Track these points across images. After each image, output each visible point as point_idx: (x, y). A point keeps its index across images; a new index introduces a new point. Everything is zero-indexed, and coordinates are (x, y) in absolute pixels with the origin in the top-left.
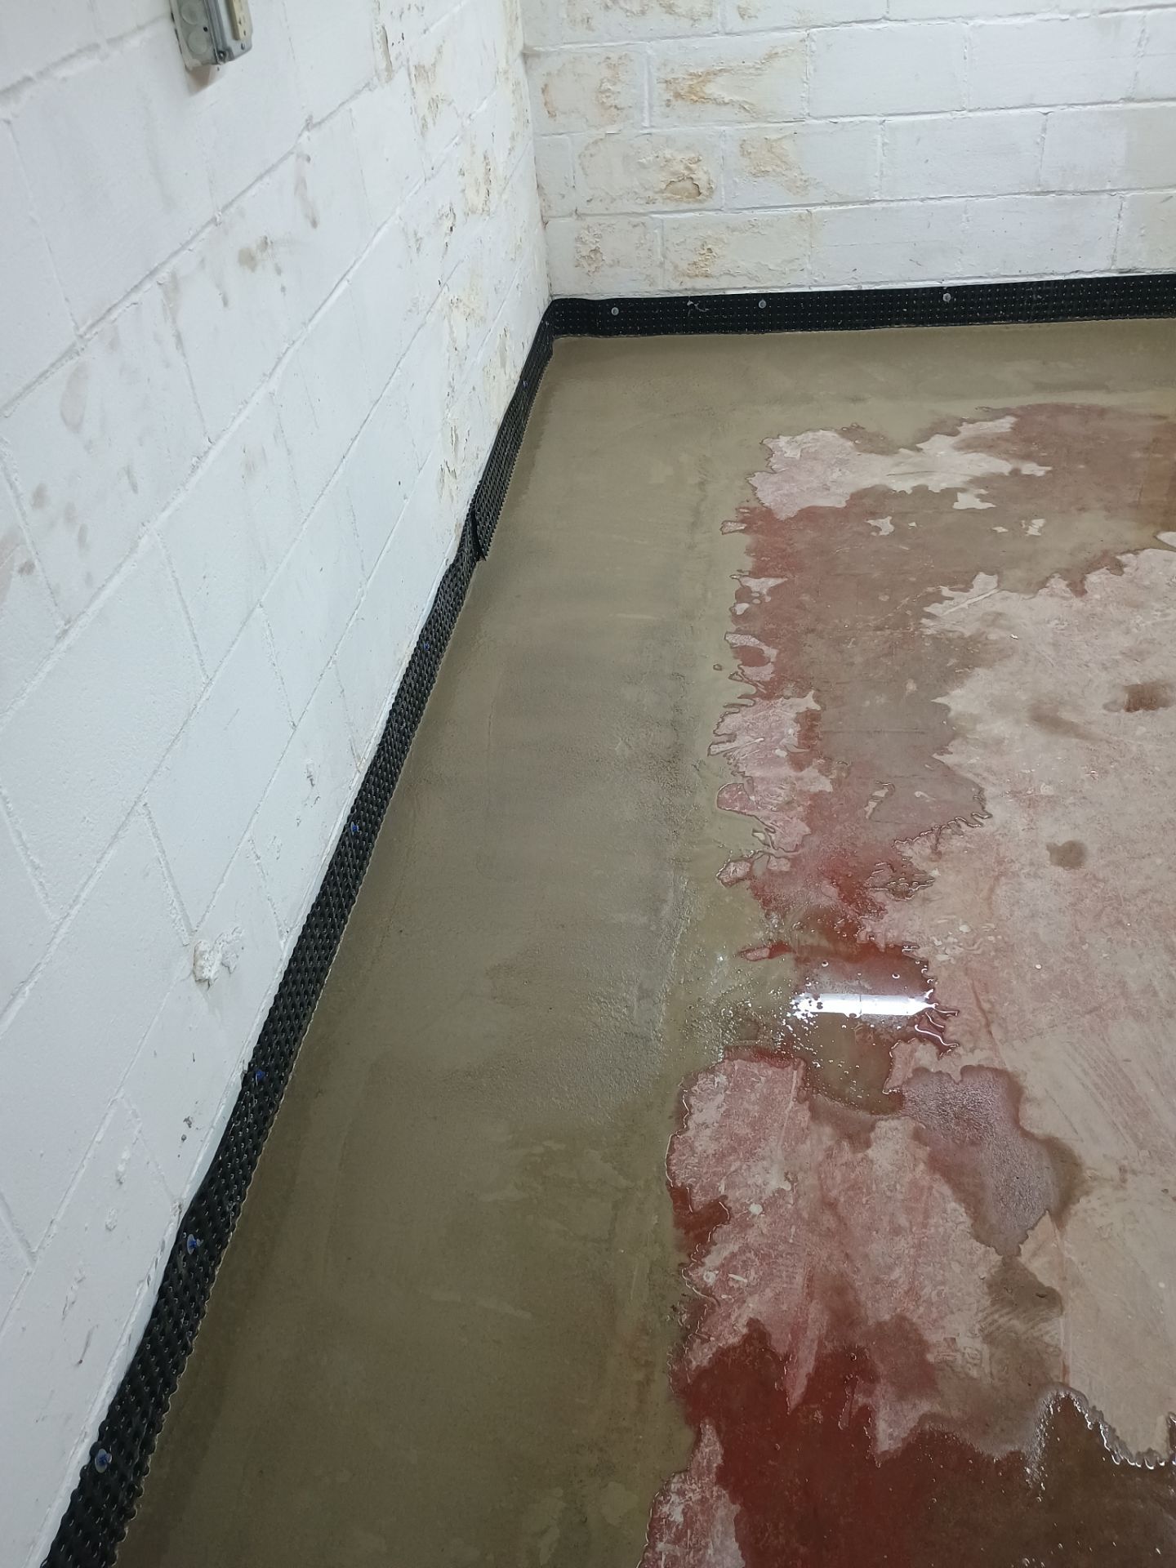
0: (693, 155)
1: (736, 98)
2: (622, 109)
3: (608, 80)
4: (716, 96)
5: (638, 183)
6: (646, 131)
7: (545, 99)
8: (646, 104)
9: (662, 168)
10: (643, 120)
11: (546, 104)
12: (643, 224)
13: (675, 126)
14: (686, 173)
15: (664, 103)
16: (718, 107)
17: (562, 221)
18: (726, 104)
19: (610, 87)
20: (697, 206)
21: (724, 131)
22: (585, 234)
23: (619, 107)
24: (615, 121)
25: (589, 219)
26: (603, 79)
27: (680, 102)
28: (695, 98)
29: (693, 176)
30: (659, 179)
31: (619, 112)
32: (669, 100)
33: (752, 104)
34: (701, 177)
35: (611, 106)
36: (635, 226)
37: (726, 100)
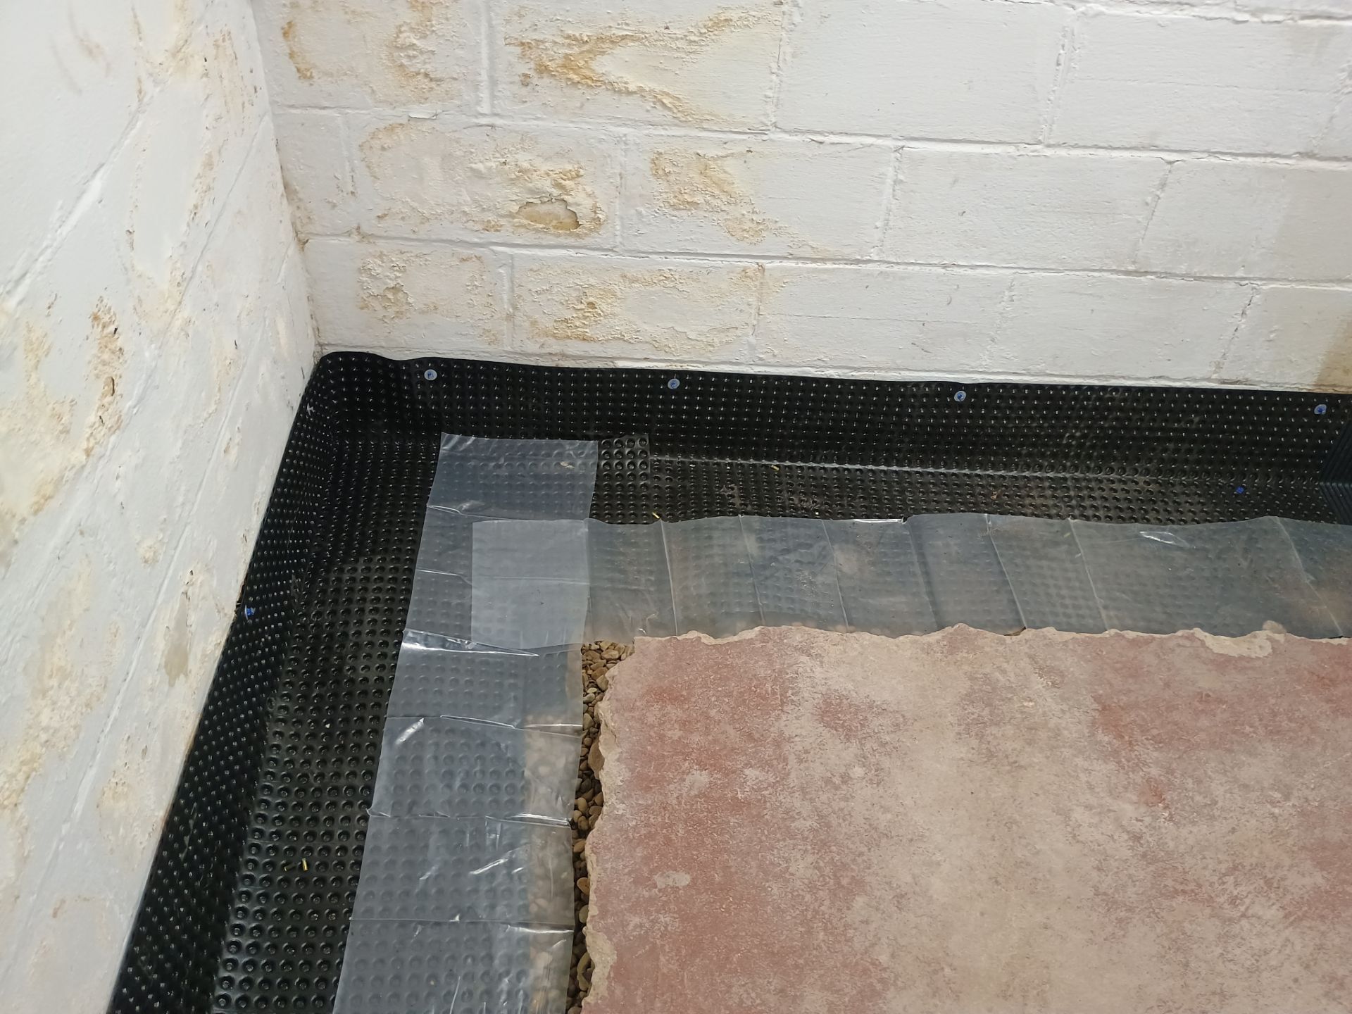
0: (569, 167)
1: (648, 85)
2: (439, 81)
3: (412, 29)
4: (612, 78)
5: (469, 199)
6: (484, 121)
7: (291, 48)
8: (484, 77)
9: (513, 182)
10: (479, 102)
11: (292, 55)
12: (479, 258)
13: (537, 119)
14: (556, 192)
15: (517, 79)
16: (616, 97)
17: (334, 241)
18: (629, 93)
19: (415, 42)
20: (571, 241)
21: (625, 135)
22: (373, 263)
23: (432, 76)
24: (426, 99)
25: (381, 243)
26: (400, 26)
27: (546, 80)
28: (576, 78)
29: (566, 198)
30: (508, 197)
31: (433, 85)
32: (526, 76)
33: (679, 99)
34: (580, 200)
35: (418, 74)
36: (463, 260)
37: (632, 87)
